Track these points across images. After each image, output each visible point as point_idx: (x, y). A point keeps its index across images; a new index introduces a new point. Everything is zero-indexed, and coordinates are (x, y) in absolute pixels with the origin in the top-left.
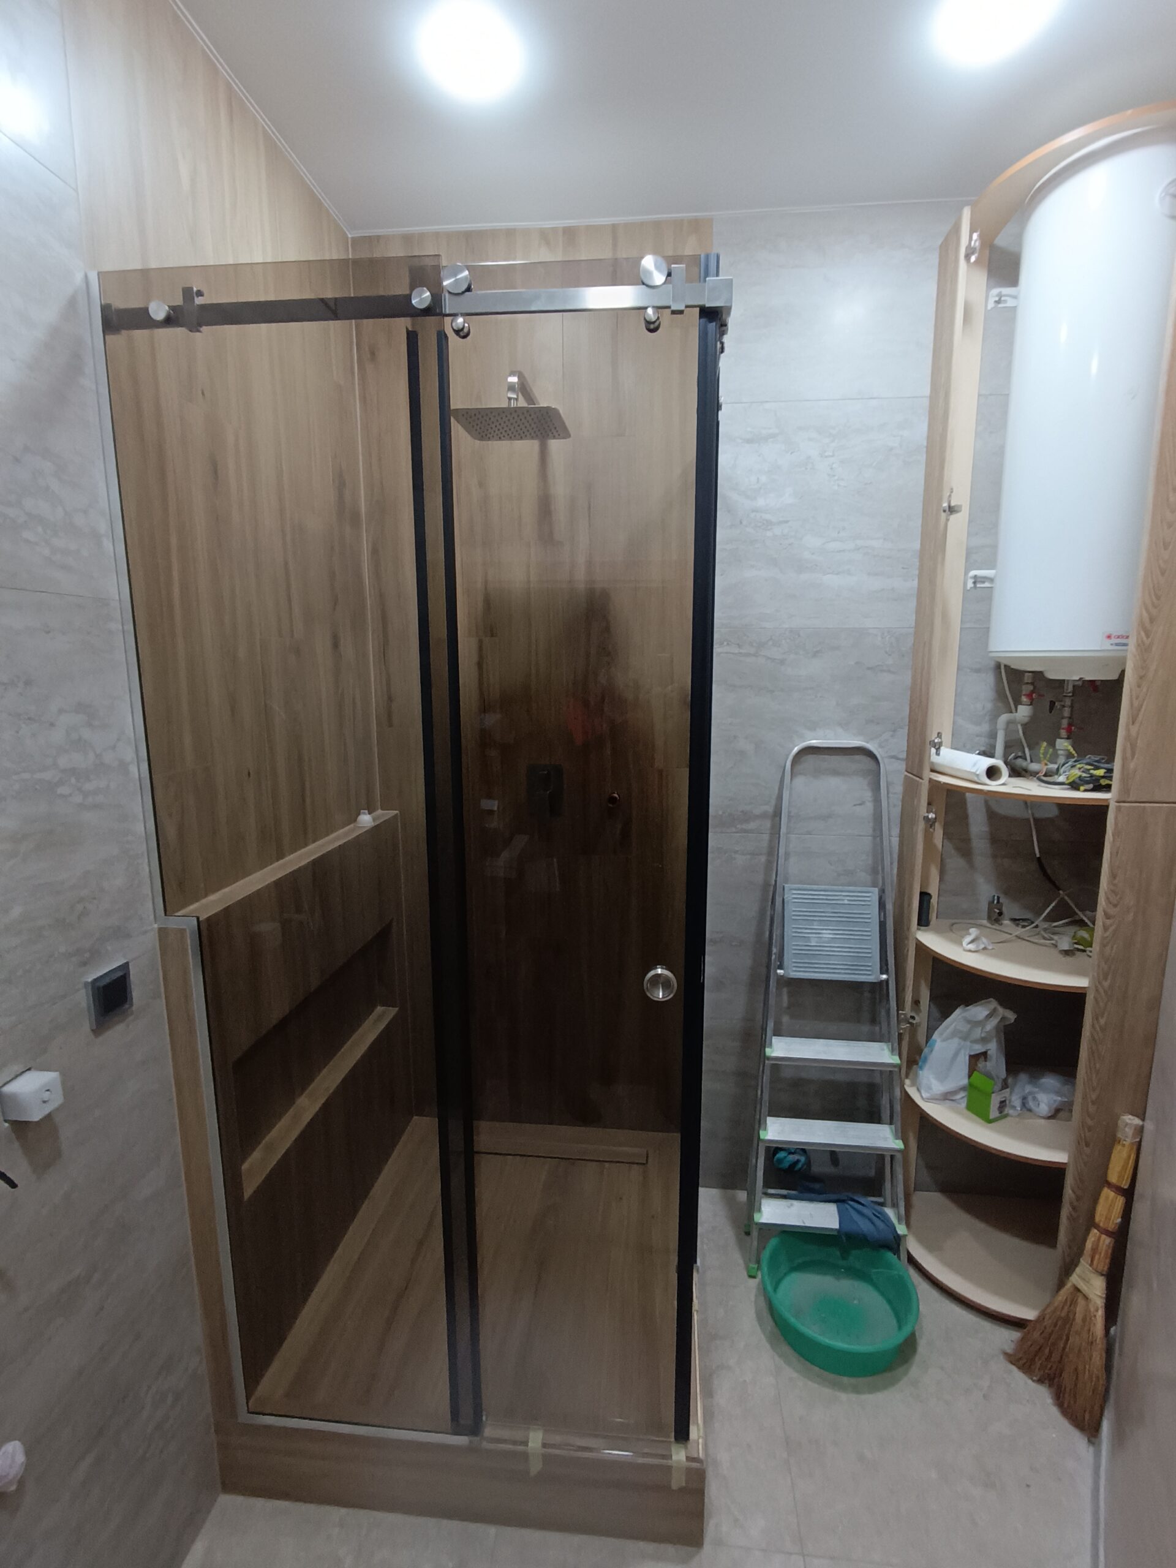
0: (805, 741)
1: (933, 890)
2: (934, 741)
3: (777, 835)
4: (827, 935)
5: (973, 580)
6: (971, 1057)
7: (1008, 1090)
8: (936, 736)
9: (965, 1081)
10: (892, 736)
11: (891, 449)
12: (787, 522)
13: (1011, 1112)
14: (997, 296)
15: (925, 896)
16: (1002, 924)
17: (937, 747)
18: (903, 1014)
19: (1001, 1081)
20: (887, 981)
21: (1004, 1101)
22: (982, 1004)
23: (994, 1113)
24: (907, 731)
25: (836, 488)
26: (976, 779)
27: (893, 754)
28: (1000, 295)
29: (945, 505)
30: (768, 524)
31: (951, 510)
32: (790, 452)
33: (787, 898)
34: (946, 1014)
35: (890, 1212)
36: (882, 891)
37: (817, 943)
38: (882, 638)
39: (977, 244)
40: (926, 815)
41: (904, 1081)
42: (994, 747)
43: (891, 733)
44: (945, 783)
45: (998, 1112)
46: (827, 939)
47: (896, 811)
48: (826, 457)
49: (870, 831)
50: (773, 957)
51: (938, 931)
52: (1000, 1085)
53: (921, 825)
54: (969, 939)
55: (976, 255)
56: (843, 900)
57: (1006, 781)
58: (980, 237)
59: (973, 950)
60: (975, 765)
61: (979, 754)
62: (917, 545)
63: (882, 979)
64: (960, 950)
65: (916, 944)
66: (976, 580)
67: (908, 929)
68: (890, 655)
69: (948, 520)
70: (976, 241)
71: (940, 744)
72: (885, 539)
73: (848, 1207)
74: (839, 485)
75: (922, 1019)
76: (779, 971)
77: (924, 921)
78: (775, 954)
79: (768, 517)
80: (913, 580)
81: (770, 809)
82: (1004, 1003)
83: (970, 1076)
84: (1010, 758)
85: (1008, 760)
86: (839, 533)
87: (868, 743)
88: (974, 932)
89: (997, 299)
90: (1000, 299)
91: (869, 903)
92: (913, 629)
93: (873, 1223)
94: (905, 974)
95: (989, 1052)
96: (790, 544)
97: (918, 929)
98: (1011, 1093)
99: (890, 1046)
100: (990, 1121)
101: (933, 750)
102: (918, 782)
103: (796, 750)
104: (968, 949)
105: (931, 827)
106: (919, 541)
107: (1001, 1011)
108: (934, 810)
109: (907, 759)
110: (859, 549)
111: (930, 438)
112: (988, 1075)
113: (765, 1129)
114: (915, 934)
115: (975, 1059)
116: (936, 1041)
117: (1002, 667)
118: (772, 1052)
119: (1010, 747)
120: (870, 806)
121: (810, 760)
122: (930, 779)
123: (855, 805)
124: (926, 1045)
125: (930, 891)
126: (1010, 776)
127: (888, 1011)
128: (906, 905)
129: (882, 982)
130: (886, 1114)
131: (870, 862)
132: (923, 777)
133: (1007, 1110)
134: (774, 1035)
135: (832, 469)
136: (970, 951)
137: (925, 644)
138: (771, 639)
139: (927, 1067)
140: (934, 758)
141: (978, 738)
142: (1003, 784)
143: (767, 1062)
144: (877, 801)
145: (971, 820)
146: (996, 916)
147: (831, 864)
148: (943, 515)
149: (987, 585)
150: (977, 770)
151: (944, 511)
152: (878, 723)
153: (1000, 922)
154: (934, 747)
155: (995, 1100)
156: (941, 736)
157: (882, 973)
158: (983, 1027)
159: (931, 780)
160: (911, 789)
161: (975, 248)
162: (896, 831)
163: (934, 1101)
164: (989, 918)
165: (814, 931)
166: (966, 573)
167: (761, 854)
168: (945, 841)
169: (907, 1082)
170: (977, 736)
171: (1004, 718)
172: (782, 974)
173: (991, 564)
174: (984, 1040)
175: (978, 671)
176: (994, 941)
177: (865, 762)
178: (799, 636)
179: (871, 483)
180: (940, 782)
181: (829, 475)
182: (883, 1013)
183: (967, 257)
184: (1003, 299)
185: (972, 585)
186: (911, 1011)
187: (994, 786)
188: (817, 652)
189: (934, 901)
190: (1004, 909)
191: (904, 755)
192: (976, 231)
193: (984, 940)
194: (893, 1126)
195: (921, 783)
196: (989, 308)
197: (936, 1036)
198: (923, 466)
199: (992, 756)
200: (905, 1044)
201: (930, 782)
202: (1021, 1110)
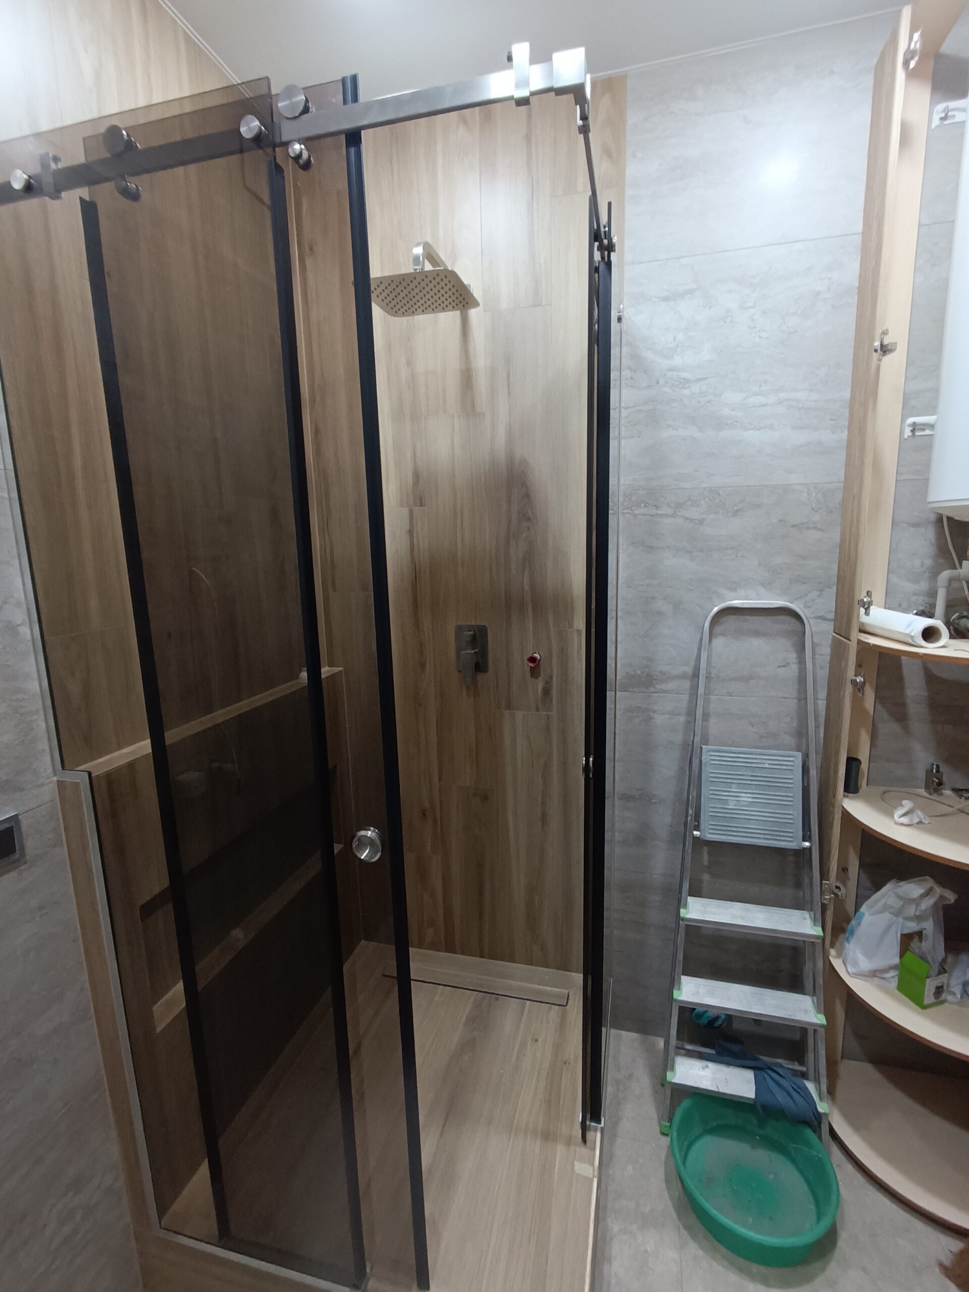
0: (724, 602)
1: (863, 755)
2: (863, 600)
3: (696, 696)
4: (746, 798)
5: (912, 428)
6: (904, 936)
7: (946, 975)
8: (866, 595)
9: (896, 960)
10: (819, 596)
11: (818, 293)
12: (704, 379)
13: (950, 998)
14: (944, 111)
15: (853, 763)
16: (942, 794)
17: (866, 606)
18: (827, 884)
19: (937, 964)
20: (810, 849)
21: (942, 987)
22: (915, 882)
23: (929, 998)
24: (835, 591)
25: (757, 340)
26: (910, 641)
27: (819, 614)
28: (947, 111)
29: (877, 344)
30: (686, 382)
31: (885, 350)
32: (708, 307)
33: (705, 759)
34: (878, 887)
35: (811, 1086)
36: (806, 757)
37: (735, 805)
38: (808, 494)
39: (918, 45)
40: (854, 678)
41: (829, 950)
42: (933, 606)
43: (817, 593)
44: (874, 645)
45: (933, 998)
46: (746, 803)
47: (824, 673)
48: (747, 308)
49: (795, 694)
50: (689, 818)
51: (869, 801)
52: (936, 968)
53: (849, 689)
54: (901, 811)
55: (916, 58)
56: (764, 764)
57: (946, 643)
58: (922, 35)
59: (906, 824)
60: (909, 625)
61: (916, 614)
62: (847, 394)
63: (805, 847)
64: (892, 823)
65: (842, 812)
66: (915, 427)
67: (834, 796)
68: (817, 512)
69: (880, 360)
70: (916, 42)
71: (870, 603)
72: (810, 390)
73: (765, 1075)
74: (760, 337)
75: (849, 892)
76: (695, 833)
77: (851, 787)
78: (691, 815)
79: (685, 375)
80: (842, 432)
81: (689, 670)
82: (941, 883)
83: (902, 955)
84: (954, 617)
85: (951, 621)
86: (760, 386)
87: (792, 603)
88: (907, 804)
89: (943, 115)
90: (946, 115)
91: (792, 768)
92: (842, 484)
93: (792, 1098)
94: (830, 843)
95: (924, 932)
96: (708, 402)
97: (844, 796)
98: (950, 977)
99: (813, 916)
100: (924, 1007)
101: (862, 610)
102: (846, 643)
103: (716, 609)
104: (901, 822)
105: (859, 690)
106: (850, 390)
107: (938, 890)
108: (862, 674)
109: (835, 620)
110: (782, 402)
111: (862, 277)
112: (923, 958)
113: (679, 989)
114: (842, 802)
115: (907, 940)
116: (864, 914)
117: (945, 520)
118: (688, 913)
119: (954, 606)
120: (794, 668)
121: (731, 622)
122: (859, 640)
123: (779, 667)
124: (855, 916)
125: (861, 758)
126: (951, 637)
127: (811, 878)
128: (832, 772)
129: (804, 849)
130: (808, 983)
131: (795, 724)
132: (851, 639)
133: (943, 996)
134: (689, 895)
135: (753, 320)
136: (902, 824)
137: (854, 498)
138: (689, 499)
139: (853, 941)
140: (864, 619)
141: (915, 597)
142: (943, 647)
143: (681, 922)
144: (802, 661)
145: (907, 684)
146: (935, 784)
147: (753, 726)
148: (875, 356)
149: (927, 432)
150: (911, 632)
151: (876, 351)
152: (804, 583)
153: (939, 793)
154: (863, 607)
155: (930, 986)
156: (871, 595)
157: (804, 840)
158: (918, 905)
159: (860, 642)
160: (838, 651)
161: (916, 51)
162: (823, 694)
163: (861, 977)
164: (927, 787)
165: (732, 794)
166: (903, 421)
167: (680, 715)
168: (877, 704)
169: (833, 952)
170: (914, 595)
171: (946, 574)
172: (698, 836)
173: (932, 409)
174: (919, 918)
175: (916, 525)
176: (930, 815)
177: (789, 623)
178: (719, 494)
179: (796, 332)
180: (869, 644)
181: (749, 327)
182: (806, 880)
183: (906, 63)
184: (950, 114)
185: (910, 434)
186: (836, 881)
187: (931, 649)
188: (737, 511)
189: (864, 766)
190: (945, 779)
191: (832, 616)
192: (916, 31)
193: (919, 813)
194: (815, 998)
195: (849, 645)
196: (933, 126)
197: (864, 909)
198: (854, 310)
199: (931, 616)
200: (830, 913)
201: (858, 643)
202: (961, 998)
